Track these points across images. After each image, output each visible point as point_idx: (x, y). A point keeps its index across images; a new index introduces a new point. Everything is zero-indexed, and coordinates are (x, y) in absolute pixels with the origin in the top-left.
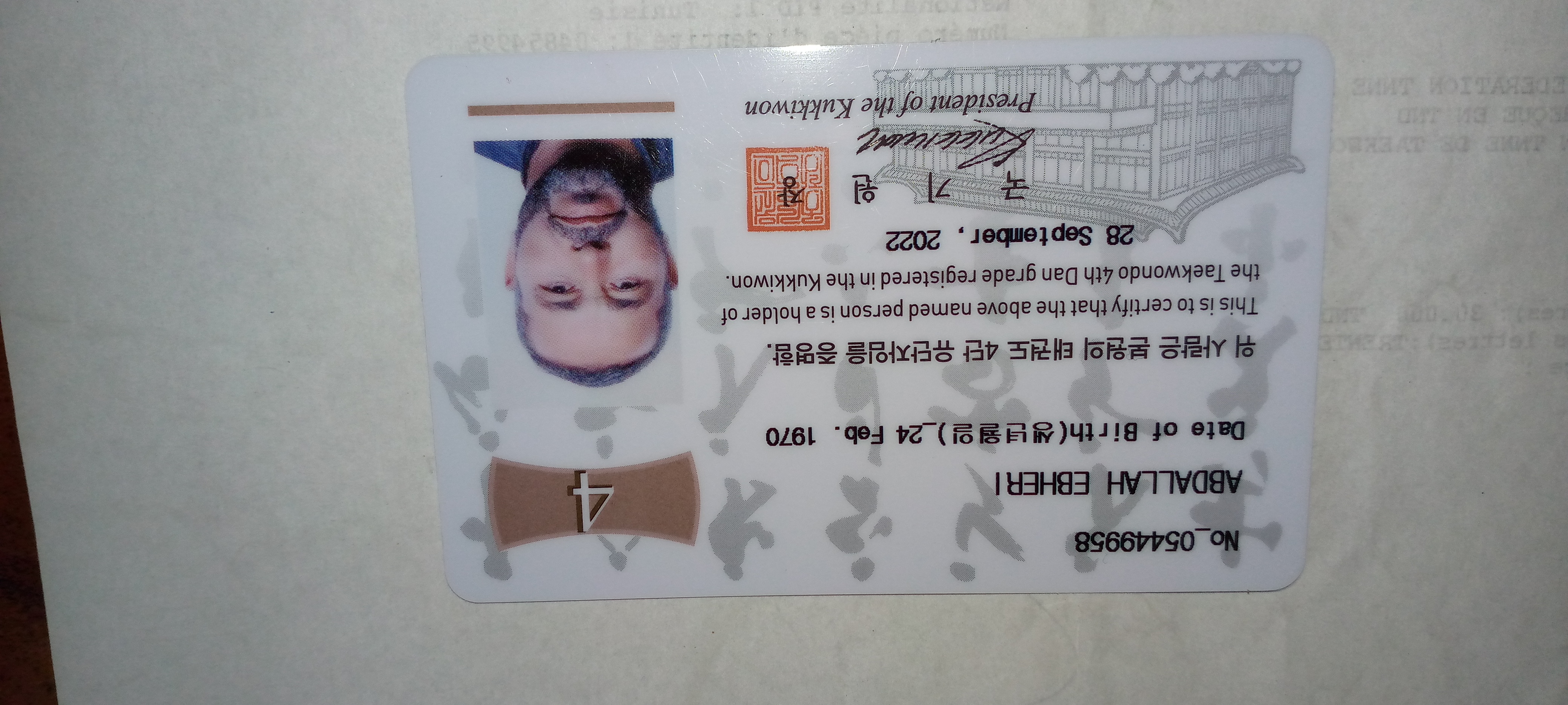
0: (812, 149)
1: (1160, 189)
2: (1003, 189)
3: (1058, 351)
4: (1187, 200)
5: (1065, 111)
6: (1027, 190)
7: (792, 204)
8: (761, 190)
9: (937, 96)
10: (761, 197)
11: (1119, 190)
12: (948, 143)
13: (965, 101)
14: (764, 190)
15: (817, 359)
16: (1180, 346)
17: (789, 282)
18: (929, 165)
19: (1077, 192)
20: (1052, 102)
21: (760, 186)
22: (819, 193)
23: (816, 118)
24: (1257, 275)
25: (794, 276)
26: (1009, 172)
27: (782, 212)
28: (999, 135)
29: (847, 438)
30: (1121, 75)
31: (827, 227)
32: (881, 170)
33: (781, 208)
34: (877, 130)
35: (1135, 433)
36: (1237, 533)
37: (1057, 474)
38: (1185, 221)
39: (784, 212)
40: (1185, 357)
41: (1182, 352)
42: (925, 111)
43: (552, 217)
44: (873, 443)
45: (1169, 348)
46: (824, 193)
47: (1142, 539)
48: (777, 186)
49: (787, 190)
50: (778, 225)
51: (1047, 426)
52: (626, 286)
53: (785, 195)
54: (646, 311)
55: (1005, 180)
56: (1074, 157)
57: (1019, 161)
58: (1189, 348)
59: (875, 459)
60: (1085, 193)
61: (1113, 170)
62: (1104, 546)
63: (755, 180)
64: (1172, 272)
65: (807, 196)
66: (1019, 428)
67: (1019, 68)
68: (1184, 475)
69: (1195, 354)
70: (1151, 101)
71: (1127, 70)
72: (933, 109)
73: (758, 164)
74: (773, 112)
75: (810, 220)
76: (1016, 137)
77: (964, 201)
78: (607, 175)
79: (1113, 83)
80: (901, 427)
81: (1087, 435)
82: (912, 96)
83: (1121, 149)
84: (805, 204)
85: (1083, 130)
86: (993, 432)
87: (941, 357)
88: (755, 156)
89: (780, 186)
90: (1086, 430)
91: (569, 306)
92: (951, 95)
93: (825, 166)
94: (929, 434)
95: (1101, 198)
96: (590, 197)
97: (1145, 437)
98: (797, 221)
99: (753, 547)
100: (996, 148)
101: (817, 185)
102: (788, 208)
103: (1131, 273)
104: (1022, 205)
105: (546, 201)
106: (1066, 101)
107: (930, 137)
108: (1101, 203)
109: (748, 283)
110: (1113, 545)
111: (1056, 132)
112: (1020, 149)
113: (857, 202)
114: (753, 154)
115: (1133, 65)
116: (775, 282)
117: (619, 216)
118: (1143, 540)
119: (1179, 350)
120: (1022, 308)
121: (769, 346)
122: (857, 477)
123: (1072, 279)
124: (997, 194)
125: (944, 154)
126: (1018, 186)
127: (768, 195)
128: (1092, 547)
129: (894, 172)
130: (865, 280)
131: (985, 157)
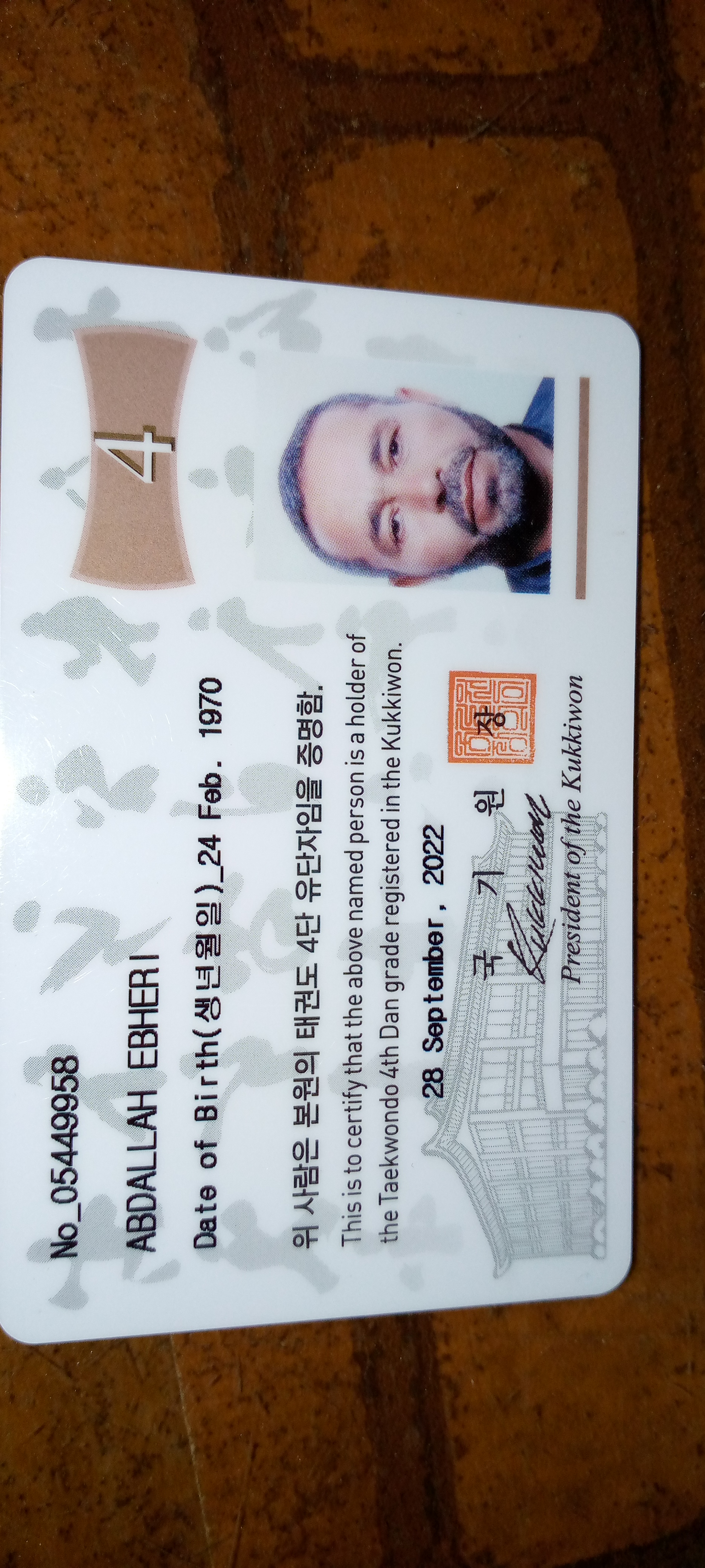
0: (532, 746)
1: (480, 1123)
2: (484, 952)
3: (305, 1021)
4: (468, 1153)
5: (562, 1015)
6: (483, 978)
7: (477, 722)
8: (492, 688)
9: (580, 880)
10: (485, 688)
11: (480, 1078)
12: (533, 892)
13: (574, 909)
14: (492, 691)
15: (303, 743)
16: (307, 1161)
17: (392, 715)
18: (512, 871)
19: (479, 1033)
20: (571, 1000)
21: (497, 687)
22: (487, 752)
23: (563, 751)
24: (385, 1241)
25: (399, 720)
26: (501, 958)
27: (469, 709)
28: (539, 946)
29: (207, 776)
30: (595, 1072)
31: (451, 760)
32: (509, 821)
33: (473, 709)
34: (549, 816)
35: (205, 1118)
36: (75, 1255)
37: (155, 1029)
38: (446, 1154)
39: (469, 712)
40: (295, 1170)
41: (301, 1166)
42: (566, 867)
43: (474, 452)
44: (200, 806)
45: (305, 1149)
46: (486, 757)
47: (69, 1138)
48: (497, 705)
49: (492, 717)
50: (455, 705)
51: (215, 1014)
52: (395, 527)
53: (486, 714)
54: (366, 548)
55: (493, 955)
56: (515, 1028)
57: (512, 968)
58: (305, 1174)
59: (178, 809)
60: (477, 1041)
61: (501, 1070)
62: (60, 1092)
63: (503, 682)
64: (391, 1145)
65: (484, 738)
66: (214, 980)
67: (605, 965)
68: (150, 1182)
69: (298, 1180)
70: (570, 1106)
71: (600, 1078)
72: (568, 875)
73: (519, 686)
74: (571, 705)
75: (459, 740)
76: (537, 964)
77: (473, 910)
78: (515, 519)
79: (588, 1065)
80: (219, 840)
81: (203, 1061)
82: (580, 853)
83: (522, 1077)
84: (475, 736)
85: (542, 1034)
86: (207, 950)
87: (301, 887)
88: (527, 683)
89: (496, 709)
90: (209, 1060)
91: (376, 456)
92: (581, 894)
93: (515, 760)
94: (210, 873)
95: (472, 1060)
96: (493, 497)
97: (199, 1131)
98: (459, 727)
99: (68, 652)
100: (527, 943)
101: (495, 750)
102: (473, 717)
103: (391, 1099)
104: (466, 974)
105: (490, 447)
106: (571, 1016)
107: (539, 871)
108: (467, 1060)
109: (393, 667)
110: (61, 1103)
111: (540, 1007)
112: (524, 969)
113: (476, 793)
114: (530, 681)
115: (605, 1085)
116: (393, 699)
117: (473, 529)
118: (67, 1139)
119: (303, 1161)
120: (356, 980)
121: (321, 688)
122: (156, 787)
123: (385, 1032)
124: (479, 946)
125: (522, 887)
126: (487, 968)
127: (487, 695)
128: (58, 1078)
129: (506, 832)
130: (391, 801)
131: (518, 932)
